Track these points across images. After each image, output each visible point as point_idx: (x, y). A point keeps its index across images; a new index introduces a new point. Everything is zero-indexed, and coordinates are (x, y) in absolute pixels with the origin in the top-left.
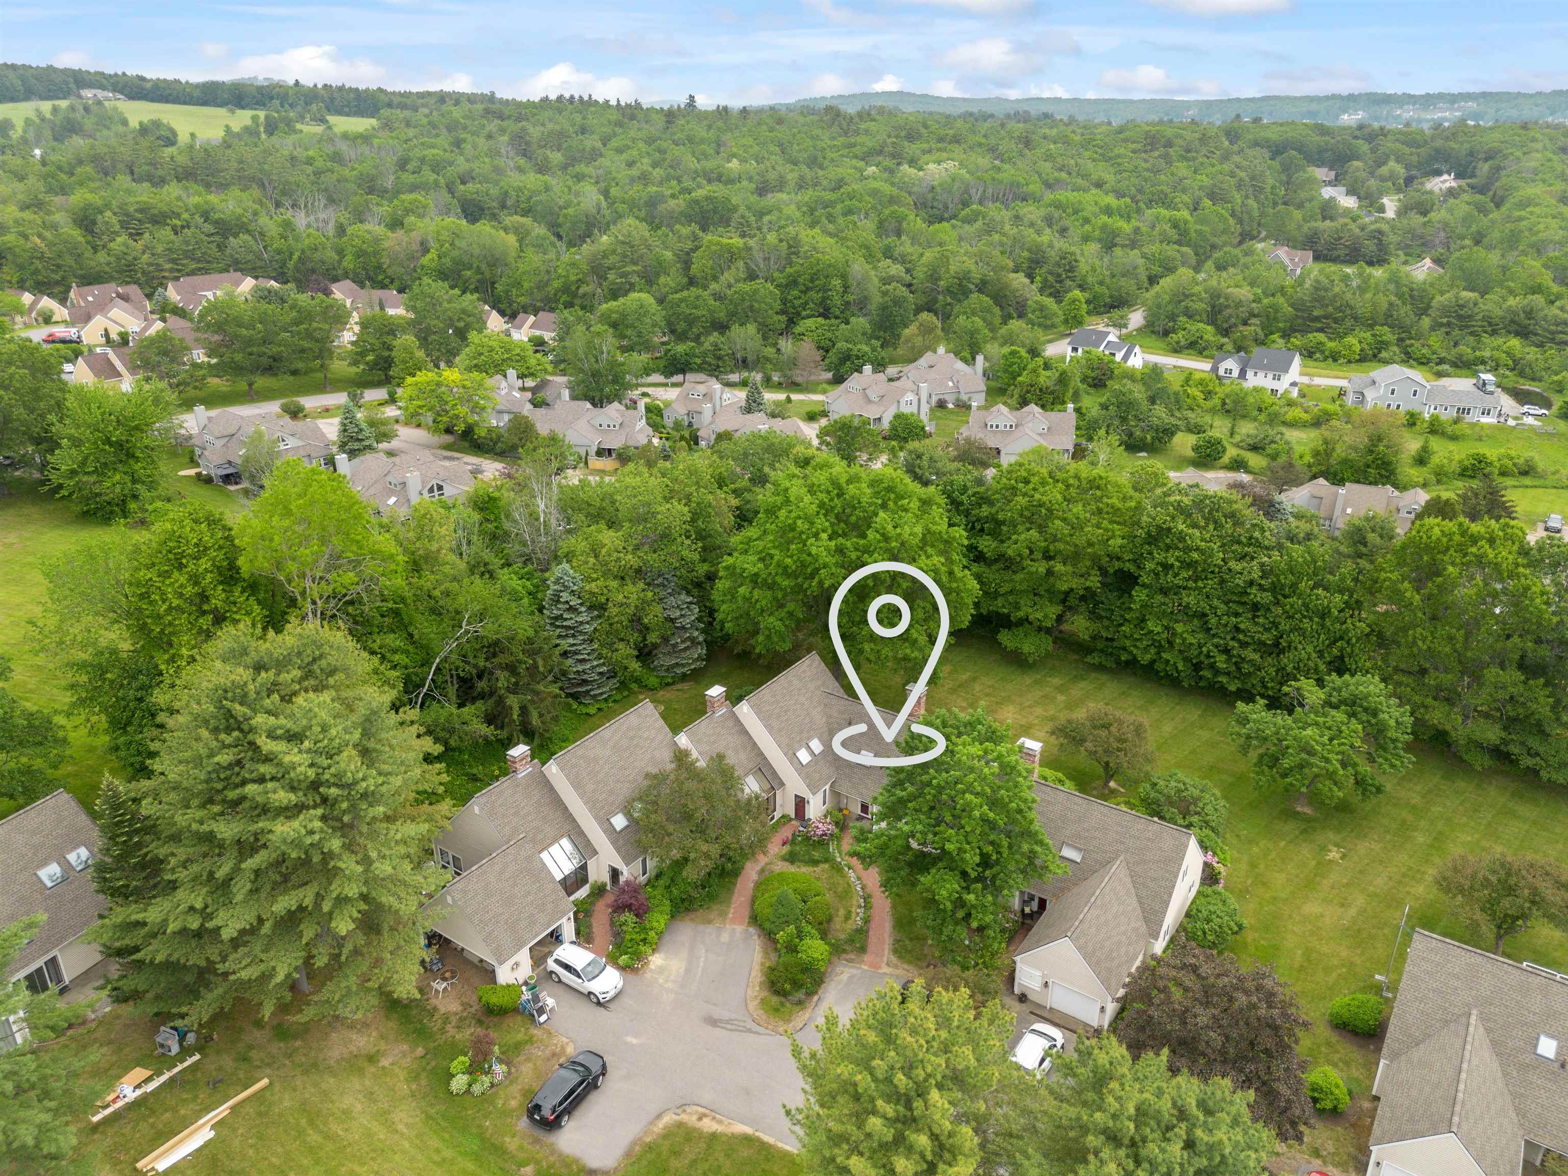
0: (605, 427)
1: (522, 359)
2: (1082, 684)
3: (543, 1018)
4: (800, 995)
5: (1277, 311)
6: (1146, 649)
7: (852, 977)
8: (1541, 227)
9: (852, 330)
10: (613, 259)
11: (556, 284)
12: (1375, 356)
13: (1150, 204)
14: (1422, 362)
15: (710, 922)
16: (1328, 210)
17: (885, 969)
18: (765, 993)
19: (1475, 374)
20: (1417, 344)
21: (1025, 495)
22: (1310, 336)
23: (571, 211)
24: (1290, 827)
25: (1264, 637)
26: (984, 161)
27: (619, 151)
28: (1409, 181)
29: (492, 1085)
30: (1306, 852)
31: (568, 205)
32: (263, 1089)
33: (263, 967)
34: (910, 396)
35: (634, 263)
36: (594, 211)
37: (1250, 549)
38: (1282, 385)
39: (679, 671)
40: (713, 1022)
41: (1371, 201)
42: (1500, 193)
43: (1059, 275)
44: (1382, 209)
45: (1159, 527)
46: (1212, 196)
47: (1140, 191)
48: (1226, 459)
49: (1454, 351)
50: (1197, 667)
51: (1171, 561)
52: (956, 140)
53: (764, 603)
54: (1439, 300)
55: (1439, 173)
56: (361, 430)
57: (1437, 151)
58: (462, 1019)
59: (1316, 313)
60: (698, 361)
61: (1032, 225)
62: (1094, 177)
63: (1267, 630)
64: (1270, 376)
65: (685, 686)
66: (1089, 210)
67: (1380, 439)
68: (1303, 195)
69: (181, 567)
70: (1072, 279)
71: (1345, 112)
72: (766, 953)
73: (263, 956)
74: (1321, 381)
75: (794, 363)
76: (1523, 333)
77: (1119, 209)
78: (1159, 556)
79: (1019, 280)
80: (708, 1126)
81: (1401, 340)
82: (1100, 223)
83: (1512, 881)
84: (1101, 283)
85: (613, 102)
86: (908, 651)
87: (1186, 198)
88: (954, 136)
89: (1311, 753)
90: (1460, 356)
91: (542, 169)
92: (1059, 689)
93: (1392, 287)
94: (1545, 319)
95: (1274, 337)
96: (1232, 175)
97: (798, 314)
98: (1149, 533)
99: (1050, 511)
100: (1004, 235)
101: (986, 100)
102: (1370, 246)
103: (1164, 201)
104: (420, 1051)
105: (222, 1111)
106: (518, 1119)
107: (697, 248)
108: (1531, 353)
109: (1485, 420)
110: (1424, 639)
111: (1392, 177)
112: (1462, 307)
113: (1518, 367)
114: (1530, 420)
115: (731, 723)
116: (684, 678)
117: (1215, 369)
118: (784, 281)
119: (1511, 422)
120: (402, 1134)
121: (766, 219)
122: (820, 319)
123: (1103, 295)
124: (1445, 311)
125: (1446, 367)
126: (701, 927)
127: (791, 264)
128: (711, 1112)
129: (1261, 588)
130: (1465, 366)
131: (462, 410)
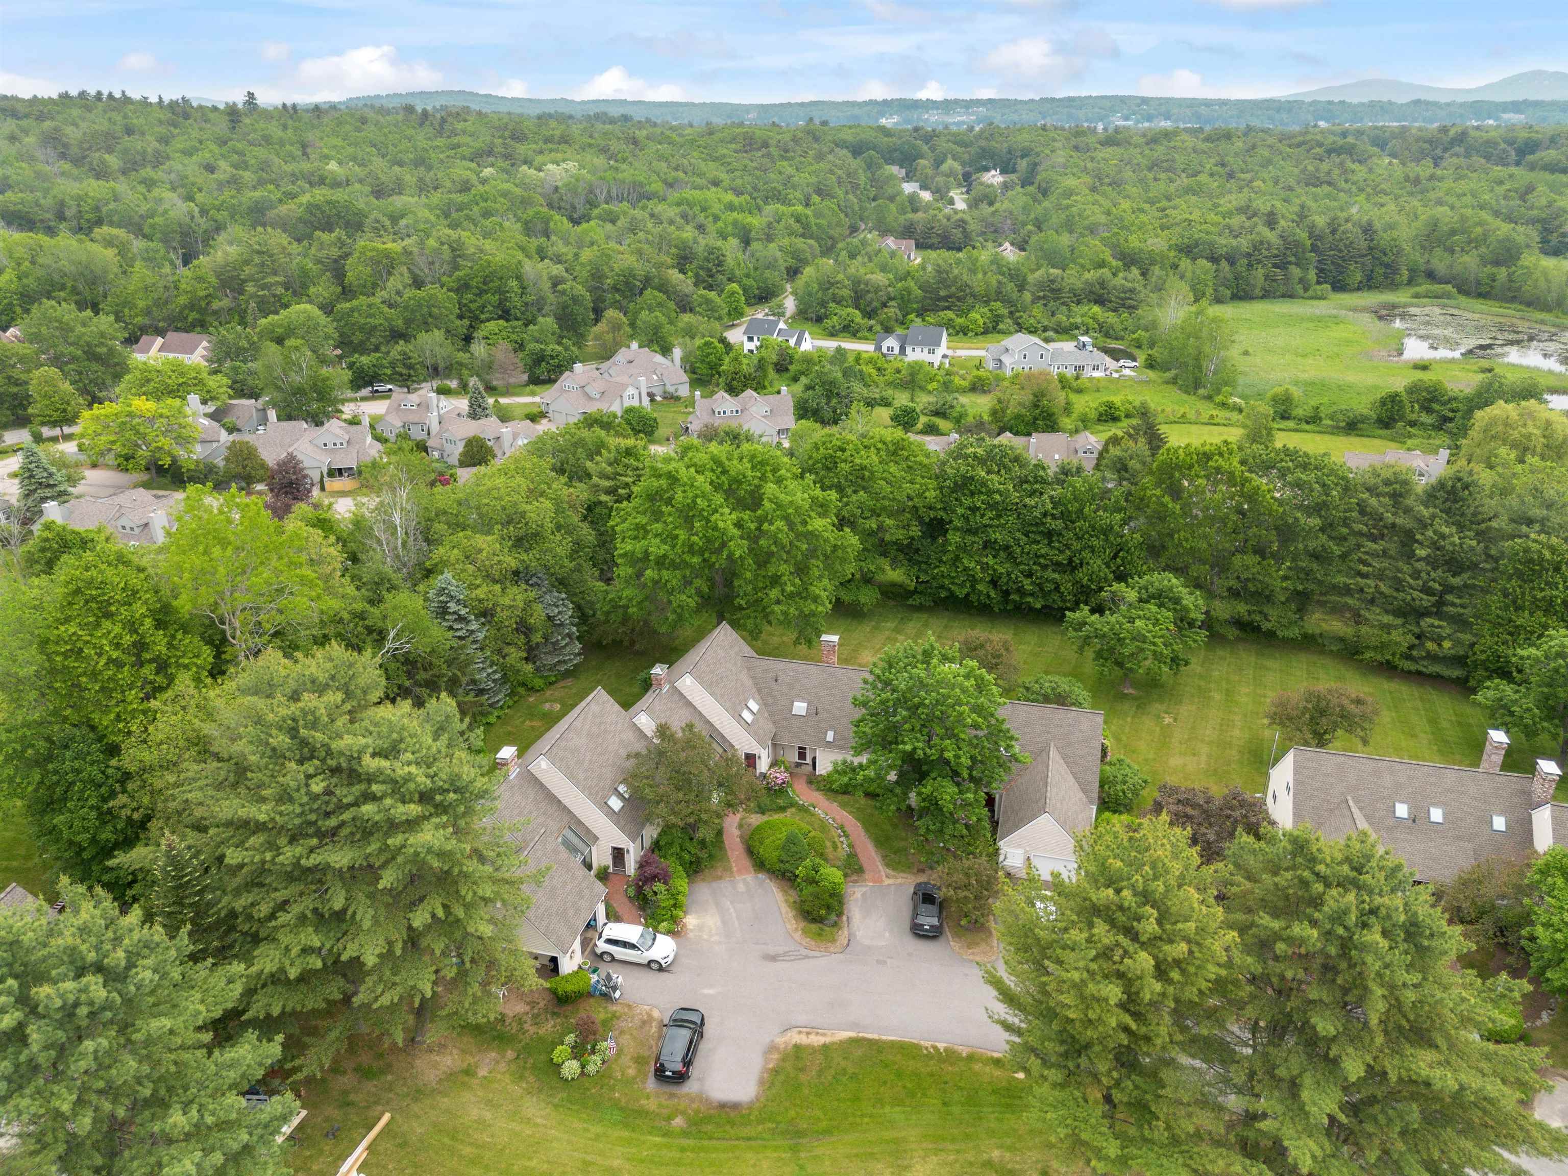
0: (330, 446)
1: (201, 382)
2: (911, 624)
3: (617, 994)
4: (833, 917)
5: (909, 293)
6: (962, 585)
7: (864, 895)
8: (1088, 212)
9: (541, 331)
10: (248, 270)
11: (182, 300)
12: (994, 328)
13: (766, 200)
14: (1032, 331)
15: (720, 878)
16: (913, 203)
17: (887, 882)
18: (802, 924)
19: (1075, 338)
20: (1025, 316)
21: (845, 461)
22: (942, 314)
23: (158, 220)
24: (1126, 706)
25: (1060, 558)
26: (600, 161)
27: (187, 153)
28: (967, 177)
29: (604, 1062)
30: (1148, 722)
31: (152, 214)
32: (387, 1124)
33: (399, 989)
34: (631, 391)
35: (275, 273)
36: (188, 220)
37: (1037, 486)
38: (936, 359)
39: (563, 668)
40: (773, 958)
41: (941, 194)
42: (1044, 185)
43: (710, 270)
44: (952, 202)
45: (963, 476)
46: (819, 192)
47: (755, 188)
48: (920, 426)
49: (1054, 319)
50: (1006, 593)
51: (979, 504)
52: (565, 140)
53: (674, 582)
54: (1031, 278)
55: (987, 169)
56: (51, 475)
57: (983, 150)
58: (535, 1016)
59: (942, 293)
60: (389, 372)
61: (671, 222)
62: (710, 176)
63: (1061, 552)
64: (926, 350)
65: (569, 682)
66: (716, 208)
67: (1043, 395)
68: (890, 191)
69: (108, 615)
70: (722, 273)
71: (883, 116)
72: (785, 892)
73: (397, 979)
74: (963, 353)
75: (489, 366)
76: (1100, 301)
77: (741, 205)
78: (967, 502)
79: (674, 275)
80: (816, 1040)
81: (1011, 313)
82: (730, 219)
83: (1323, 704)
84: (748, 276)
85: (154, 99)
86: (813, 607)
87: (798, 194)
88: (562, 137)
89: (1144, 640)
90: (1059, 324)
91: (101, 173)
92: (897, 630)
93: (994, 267)
94: (1114, 288)
95: (912, 316)
96: (831, 172)
97: (476, 318)
98: (956, 483)
99: (872, 473)
100: (648, 233)
101: (553, 101)
102: (957, 234)
103: (776, 196)
104: (510, 1054)
105: (359, 1153)
106: (644, 1083)
107: (347, 255)
108: (1111, 318)
109: (1096, 374)
110: (1187, 540)
111: (951, 173)
112: (1053, 282)
113: (1105, 331)
114: (1127, 372)
115: (676, 697)
116: (567, 674)
117: (878, 348)
118: (454, 285)
119: (1115, 375)
120: (545, 1126)
121: (403, 222)
122: (501, 322)
123: (751, 287)
124: (1041, 286)
125: (1050, 334)
126: (715, 885)
127: (456, 267)
128: (811, 1030)
129: (1054, 517)
130: (1065, 331)
131: (165, 442)
